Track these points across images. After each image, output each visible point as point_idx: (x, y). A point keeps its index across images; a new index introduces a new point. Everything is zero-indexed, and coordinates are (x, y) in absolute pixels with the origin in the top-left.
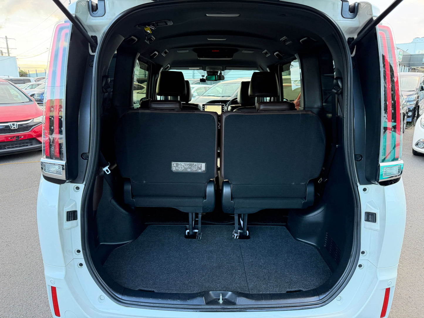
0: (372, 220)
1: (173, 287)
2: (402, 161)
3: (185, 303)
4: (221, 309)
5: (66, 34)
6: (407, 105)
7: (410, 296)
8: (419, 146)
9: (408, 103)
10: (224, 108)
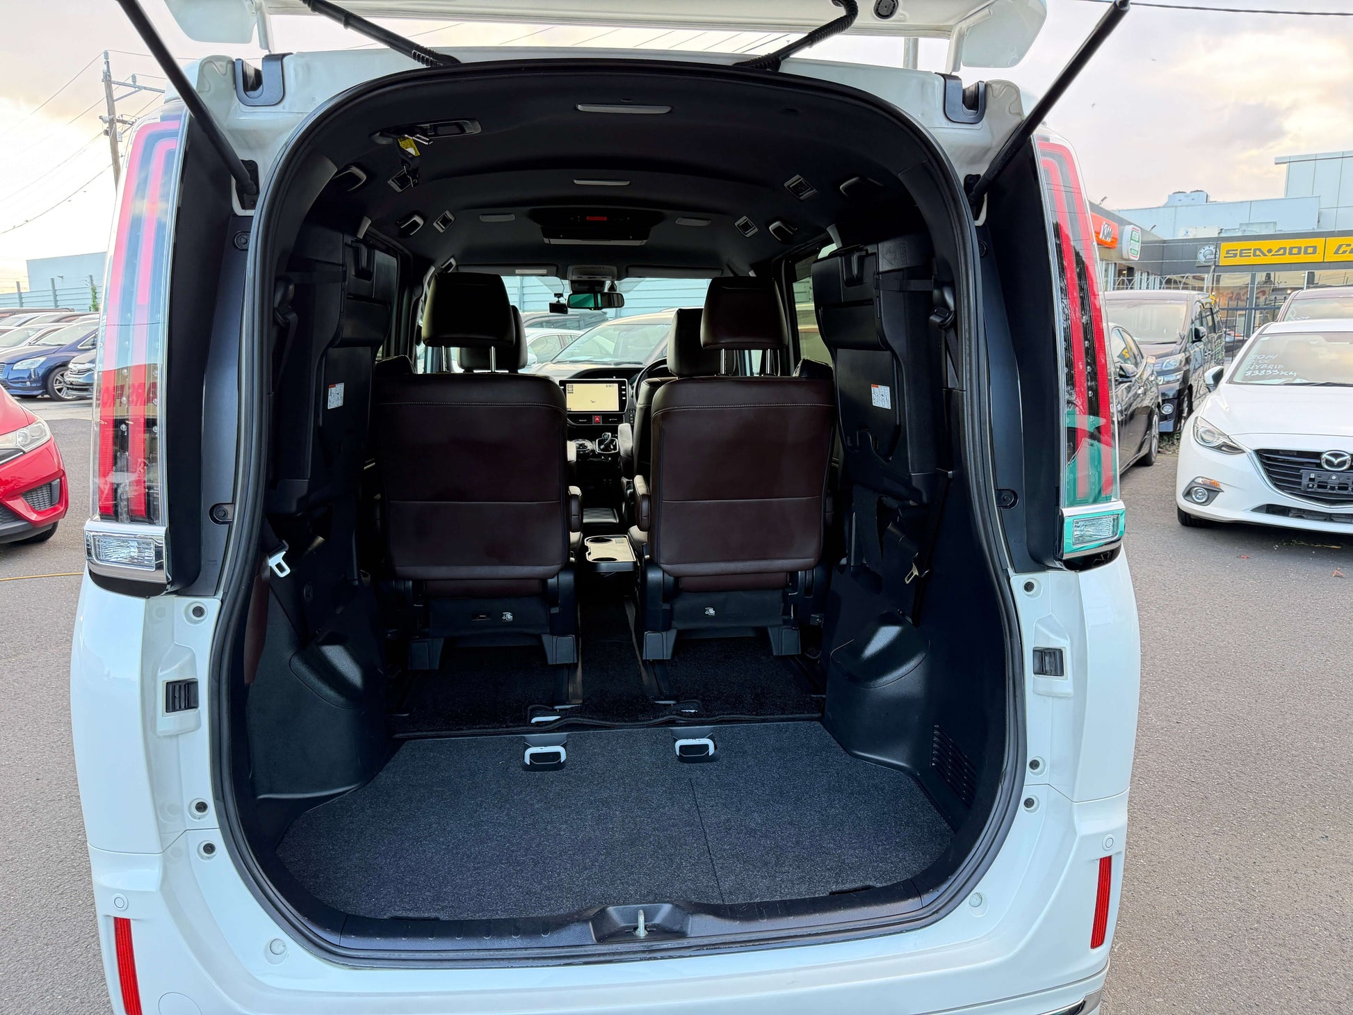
0: (1053, 669)
1: (497, 904)
2: (1121, 502)
3: (533, 943)
4: (643, 952)
5: (171, 154)
6: (1157, 385)
7: (1179, 909)
8: (1194, 496)
9: (1161, 379)
10: (625, 390)
